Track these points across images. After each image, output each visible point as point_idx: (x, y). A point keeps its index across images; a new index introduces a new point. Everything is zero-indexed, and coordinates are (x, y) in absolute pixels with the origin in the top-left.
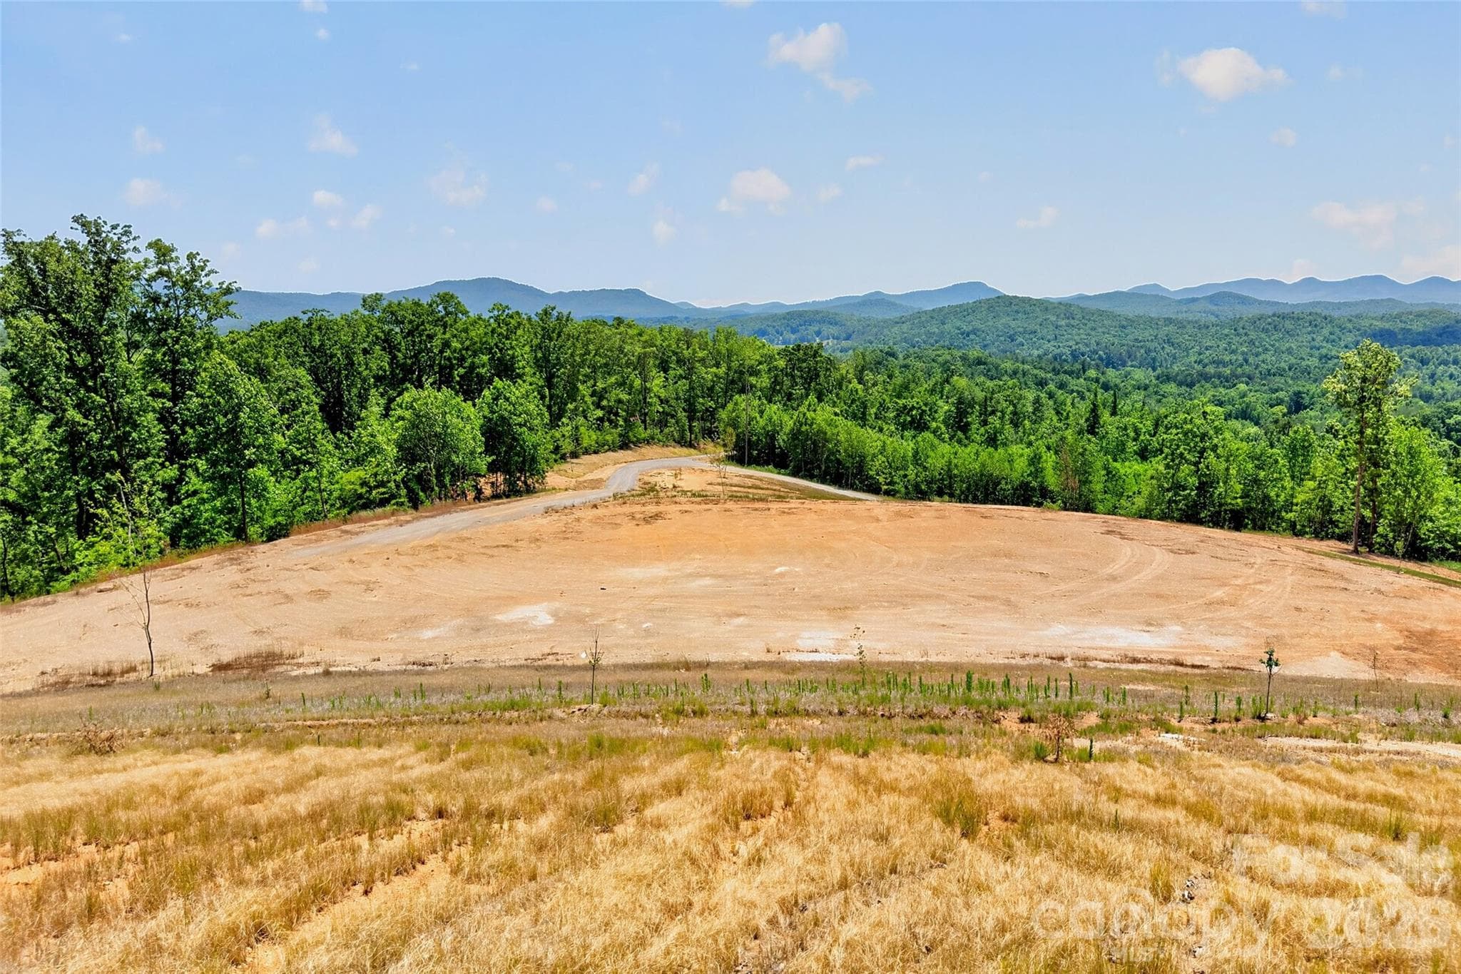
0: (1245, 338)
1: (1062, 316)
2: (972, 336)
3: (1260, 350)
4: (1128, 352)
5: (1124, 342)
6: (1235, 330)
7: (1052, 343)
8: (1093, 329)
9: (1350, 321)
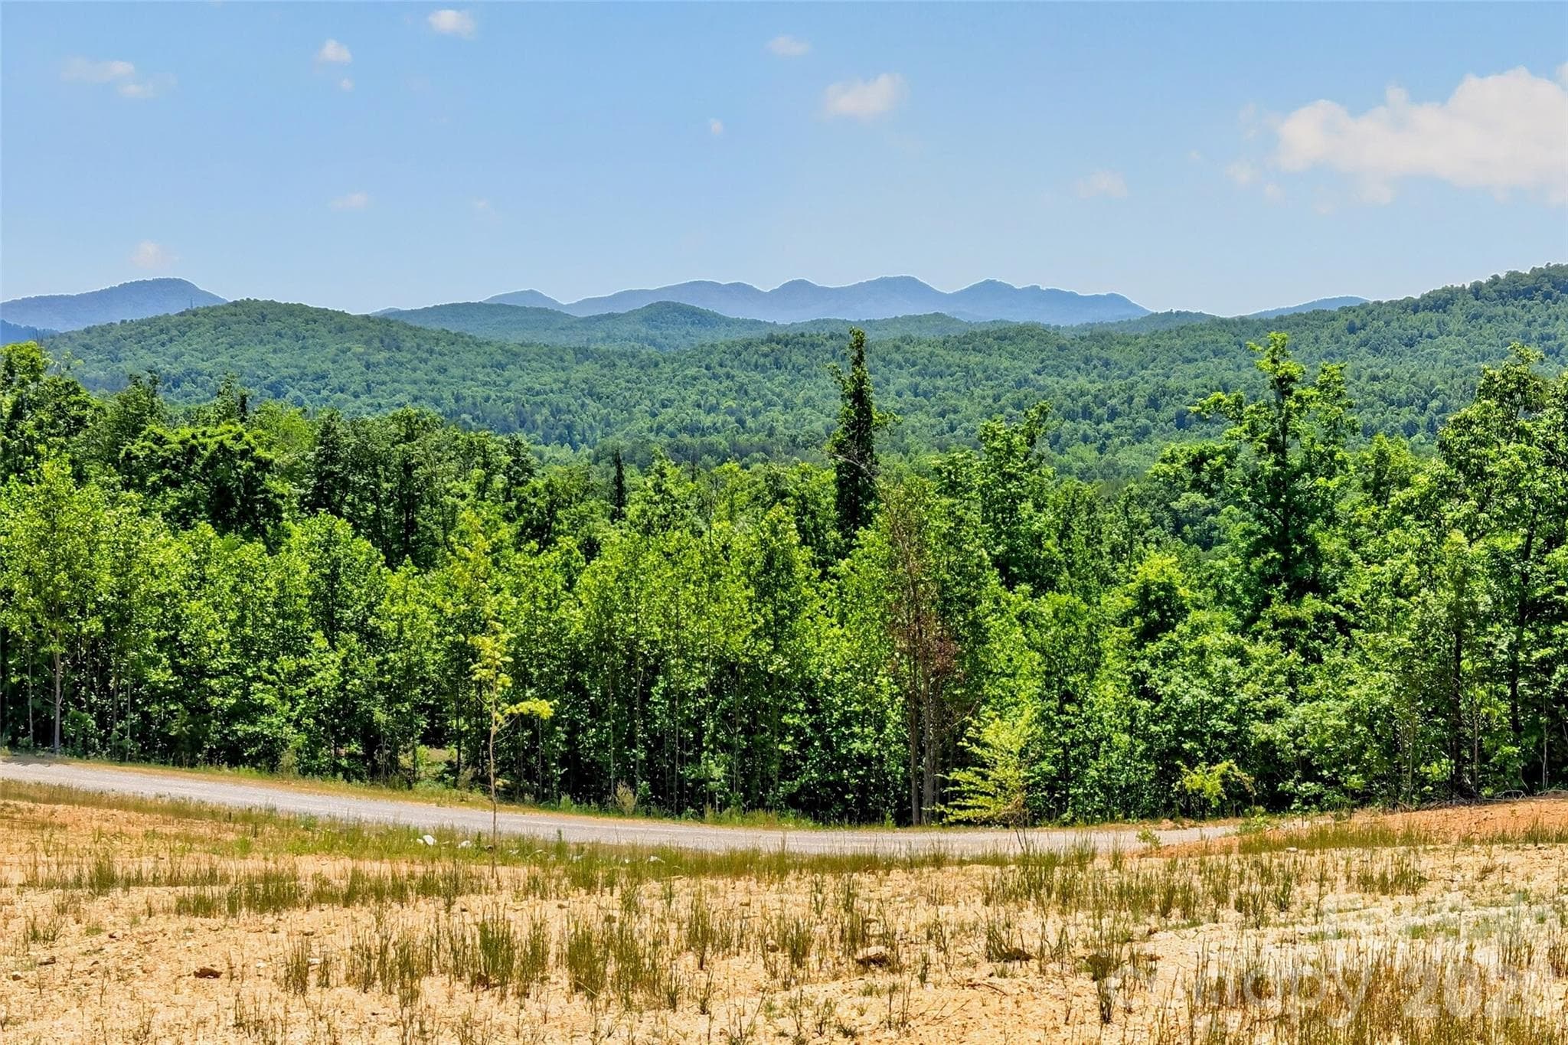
0: (727, 383)
1: (376, 343)
2: (187, 387)
3: (759, 403)
4: (519, 414)
5: (506, 394)
6: (708, 368)
7: (363, 398)
8: (443, 370)
9: (898, 348)
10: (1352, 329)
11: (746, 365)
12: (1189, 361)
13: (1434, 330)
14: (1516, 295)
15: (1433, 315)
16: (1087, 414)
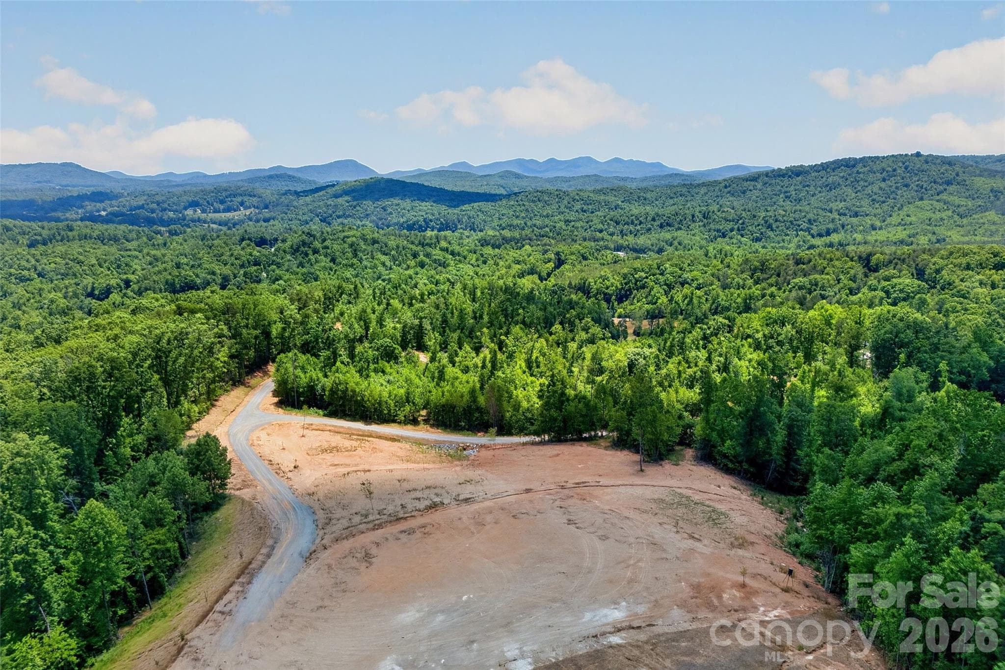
0: (523, 207)
3: (532, 215)
4: (458, 219)
10: (726, 187)
11: (529, 201)
12: (671, 198)
13: (751, 188)
14: (779, 176)
15: (752, 183)
16: (632, 223)
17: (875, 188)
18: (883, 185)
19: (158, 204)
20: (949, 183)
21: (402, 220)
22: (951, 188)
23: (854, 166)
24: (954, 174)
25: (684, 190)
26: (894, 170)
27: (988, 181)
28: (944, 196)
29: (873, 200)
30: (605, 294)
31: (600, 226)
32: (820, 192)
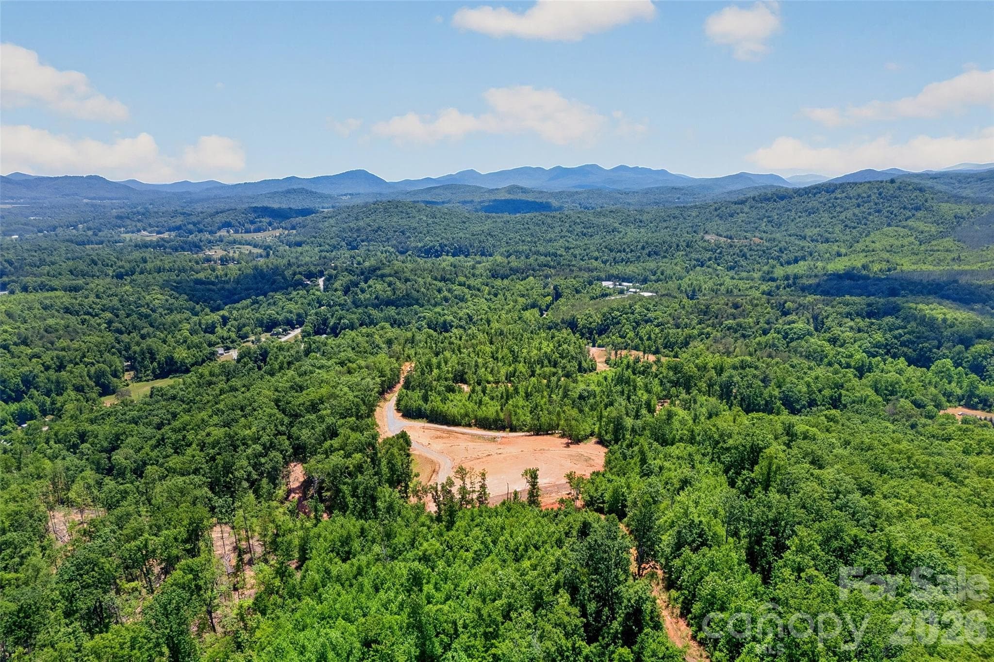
0: (529, 232)
1: (429, 216)
3: (537, 239)
4: (470, 243)
5: (467, 235)
6: (523, 225)
7: (427, 237)
8: (448, 225)
17: (849, 214)
18: (857, 211)
19: (194, 224)
20: (918, 209)
21: (420, 245)
22: (919, 214)
23: (833, 192)
24: (923, 200)
25: (677, 212)
26: (869, 196)
27: (953, 206)
28: (910, 223)
29: (846, 226)
30: (589, 328)
31: (596, 254)
32: (800, 217)
